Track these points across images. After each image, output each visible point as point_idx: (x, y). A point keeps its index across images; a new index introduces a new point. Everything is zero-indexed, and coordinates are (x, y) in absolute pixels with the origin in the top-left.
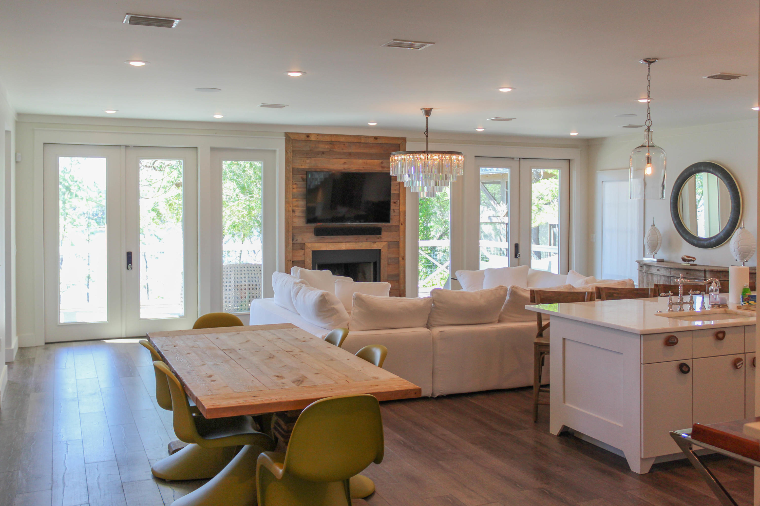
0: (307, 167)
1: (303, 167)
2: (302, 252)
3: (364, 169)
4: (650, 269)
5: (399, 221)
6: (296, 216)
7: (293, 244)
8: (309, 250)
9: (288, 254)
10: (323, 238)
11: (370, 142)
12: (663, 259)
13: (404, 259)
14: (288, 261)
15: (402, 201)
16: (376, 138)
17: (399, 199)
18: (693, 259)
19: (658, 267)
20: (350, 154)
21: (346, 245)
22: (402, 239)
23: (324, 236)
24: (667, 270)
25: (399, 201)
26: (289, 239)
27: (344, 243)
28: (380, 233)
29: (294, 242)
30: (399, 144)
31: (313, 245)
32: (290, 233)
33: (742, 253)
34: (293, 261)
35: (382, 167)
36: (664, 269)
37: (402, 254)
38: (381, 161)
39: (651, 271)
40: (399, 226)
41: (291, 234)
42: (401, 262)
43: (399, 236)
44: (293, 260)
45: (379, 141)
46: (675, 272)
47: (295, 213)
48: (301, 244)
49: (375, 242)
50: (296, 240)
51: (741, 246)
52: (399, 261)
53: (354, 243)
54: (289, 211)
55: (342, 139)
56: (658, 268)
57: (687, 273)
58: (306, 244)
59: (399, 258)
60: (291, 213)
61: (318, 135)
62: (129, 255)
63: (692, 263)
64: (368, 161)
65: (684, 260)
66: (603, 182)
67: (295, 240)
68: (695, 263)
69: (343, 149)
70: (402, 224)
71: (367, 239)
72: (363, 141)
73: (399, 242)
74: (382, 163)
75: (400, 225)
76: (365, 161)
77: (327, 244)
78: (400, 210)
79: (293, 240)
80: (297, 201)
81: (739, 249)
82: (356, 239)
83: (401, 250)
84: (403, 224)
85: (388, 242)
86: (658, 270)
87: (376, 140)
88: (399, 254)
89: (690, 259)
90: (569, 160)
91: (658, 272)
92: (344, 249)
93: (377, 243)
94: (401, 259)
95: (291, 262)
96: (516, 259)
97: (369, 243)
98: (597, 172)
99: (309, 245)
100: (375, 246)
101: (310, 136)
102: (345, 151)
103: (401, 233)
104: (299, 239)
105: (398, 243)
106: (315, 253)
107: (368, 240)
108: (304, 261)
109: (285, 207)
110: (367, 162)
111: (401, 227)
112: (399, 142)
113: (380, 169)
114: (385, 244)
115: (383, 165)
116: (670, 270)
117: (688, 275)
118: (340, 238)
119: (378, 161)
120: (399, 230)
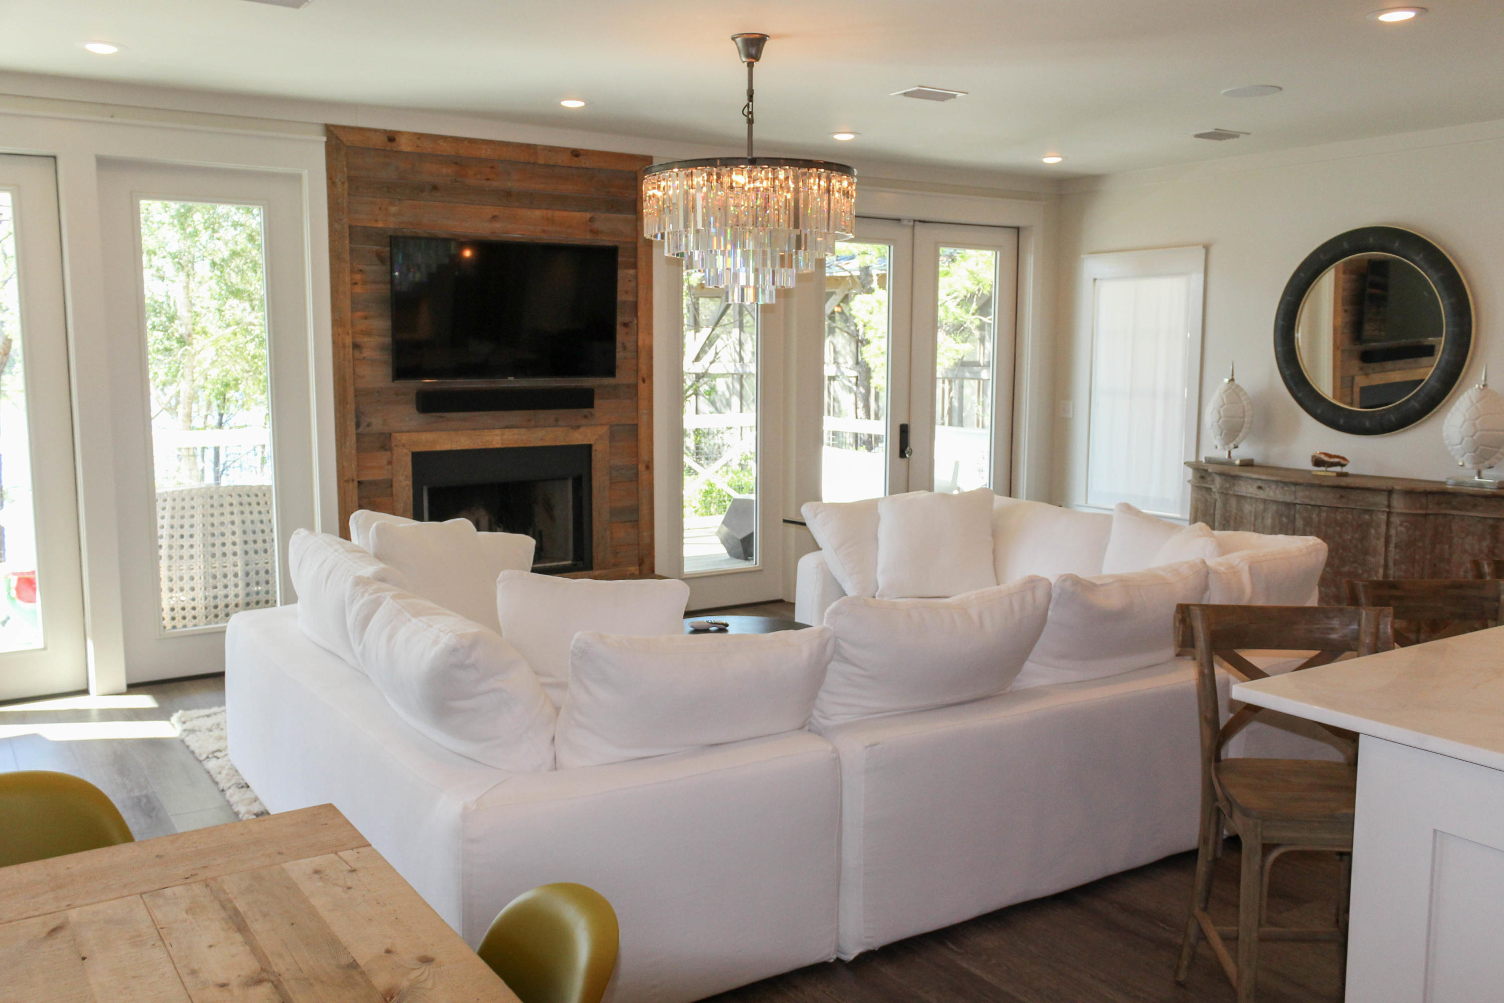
0: (392, 226)
1: (380, 225)
2: (383, 457)
4: (1234, 484)
5: (637, 371)
6: (364, 359)
7: (357, 434)
8: (405, 451)
9: (345, 464)
10: (442, 417)
11: (559, 163)
12: (1252, 460)
13: (649, 467)
14: (347, 481)
15: (642, 321)
16: (575, 153)
17: (637, 317)
18: (1343, 462)
19: (1259, 481)
20: (508, 194)
21: (502, 435)
22: (644, 418)
23: (441, 414)
24: (1286, 488)
25: (635, 322)
26: (348, 423)
27: (496, 431)
28: (590, 404)
29: (360, 430)
30: (636, 173)
31: (415, 437)
32: (348, 406)
33: (1481, 447)
34: (359, 482)
35: (592, 231)
36: (1277, 486)
37: (644, 456)
38: (588, 215)
39: (1236, 488)
40: (636, 386)
41: (351, 407)
42: (643, 476)
43: (636, 410)
44: (361, 479)
45: (584, 162)
46: (1307, 493)
47: (361, 353)
48: (381, 434)
49: (579, 427)
50: (368, 426)
51: (1482, 430)
52: (637, 475)
53: (523, 431)
54: (344, 346)
55: (485, 152)
56: (1259, 483)
57: (1342, 497)
58: (393, 434)
59: (637, 465)
60: (351, 351)
61: (420, 136)
63: (1338, 469)
64: (557, 213)
65: (1318, 462)
66: (1095, 280)
67: (364, 424)
68: (1345, 470)
69: (488, 179)
70: (644, 381)
71: (557, 420)
72: (541, 160)
73: (636, 425)
74: (591, 220)
75: (640, 382)
76: (550, 213)
77: (452, 433)
78: (639, 342)
79: (358, 425)
80: (366, 318)
81: (1475, 437)
82: (530, 420)
83: (643, 445)
84: (646, 381)
85: (611, 426)
86: (1260, 488)
87: (576, 159)
88: (636, 454)
89: (1336, 460)
90: (1018, 229)
91: (1261, 491)
92: (498, 445)
93: (582, 429)
94: (641, 467)
95: (356, 484)
96: (903, 462)
97: (561, 429)
98: (1082, 256)
99: (404, 438)
100: (578, 438)
101: (397, 139)
102: (495, 184)
103: (643, 404)
104: (377, 423)
105: (635, 428)
106: (422, 461)
107: (560, 422)
108: (392, 480)
109: (333, 335)
110: (553, 216)
111: (642, 388)
112: (634, 167)
113: (588, 238)
114: (604, 430)
115: (595, 226)
116: (1293, 488)
117: (1344, 500)
118: (485, 417)
119: (583, 214)
120: (636, 394)
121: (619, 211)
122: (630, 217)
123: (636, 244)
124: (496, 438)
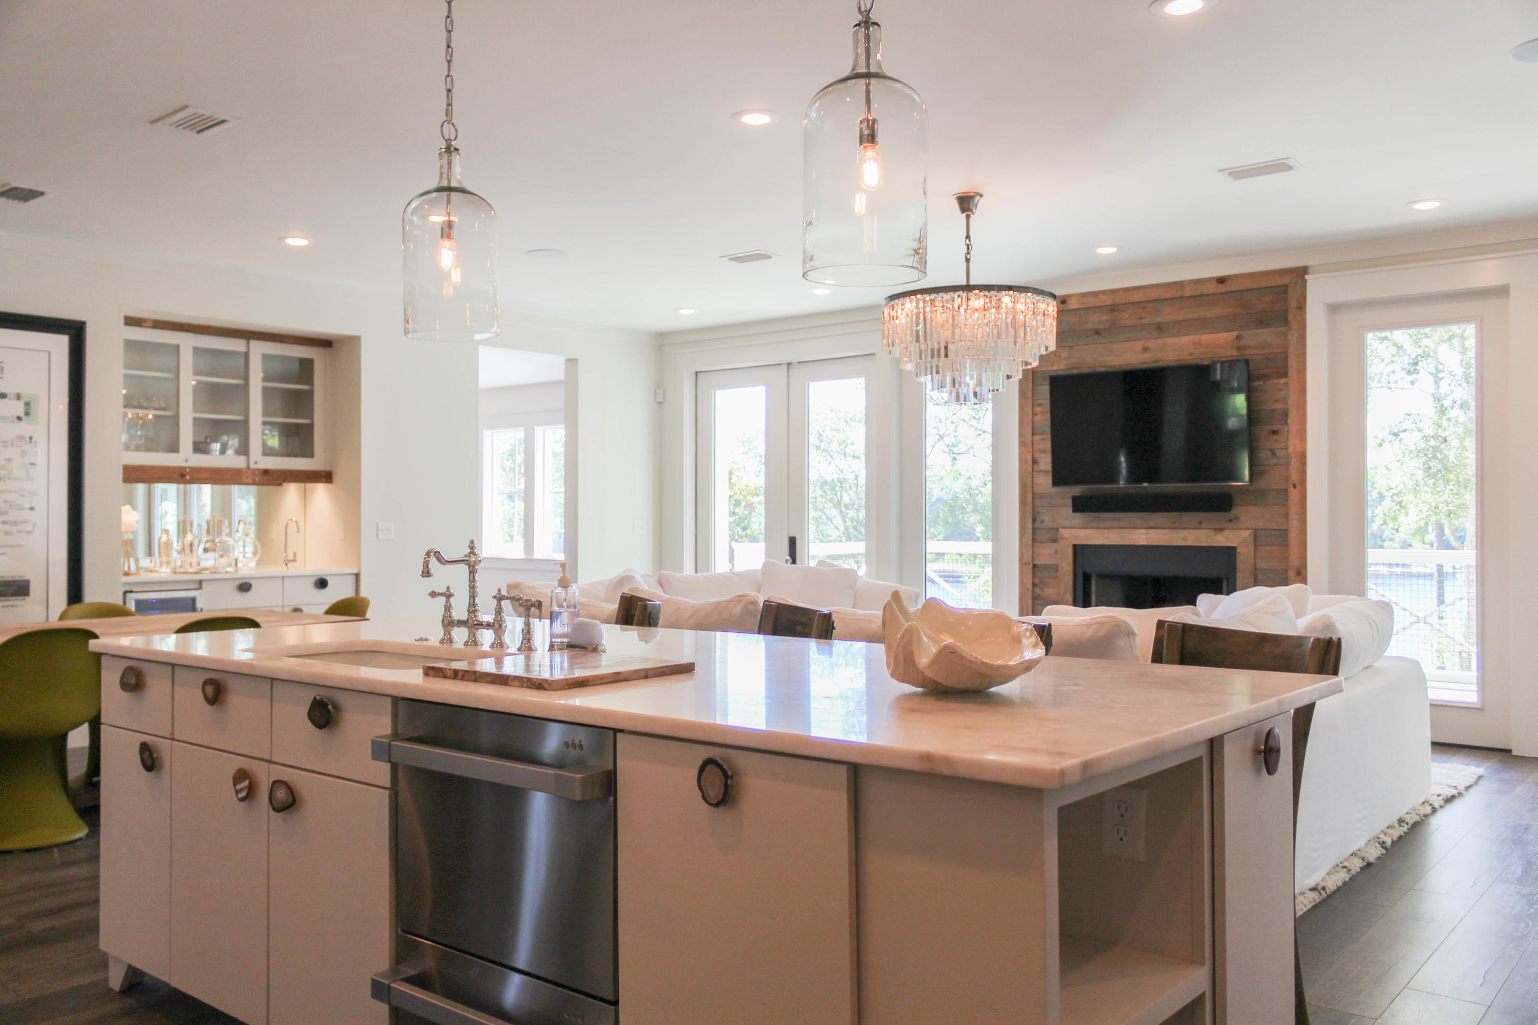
0: (1062, 367)
1: (1055, 368)
2: (1052, 547)
3: (1191, 358)
5: (1287, 477)
6: (1041, 471)
7: (1033, 529)
8: (1067, 543)
9: (1024, 551)
10: (1098, 517)
11: (1205, 292)
13: (1300, 573)
14: (1025, 564)
15: (1293, 427)
16: (1221, 280)
17: (1287, 424)
20: (1160, 328)
21: (1147, 534)
22: (1294, 523)
23: (1096, 514)
25: (1286, 429)
26: (1028, 519)
27: (1143, 531)
28: (1227, 508)
29: (1036, 525)
30: (1286, 286)
31: (1075, 532)
32: (1027, 507)
34: (1034, 566)
35: (1239, 348)
37: (1294, 562)
38: (1235, 334)
40: (1286, 491)
41: (1029, 507)
43: (1287, 515)
44: (1035, 563)
45: (1227, 287)
47: (1038, 466)
48: (1051, 529)
49: (1221, 530)
50: (1041, 522)
52: (1286, 579)
53: (1166, 531)
54: (1026, 462)
55: (1137, 297)
58: (1060, 530)
59: (1286, 570)
60: (1031, 465)
61: (1084, 295)
62: (792, 542)
64: (1204, 337)
67: (1038, 520)
69: (1141, 318)
70: (1295, 486)
71: (1200, 523)
72: (1187, 293)
73: (1286, 530)
74: (1238, 338)
75: (1290, 487)
76: (1195, 338)
77: (1106, 531)
78: (1290, 449)
79: (1034, 521)
80: (1040, 440)
82: (1175, 522)
83: (1294, 552)
84: (1297, 487)
85: (1255, 530)
87: (1220, 285)
88: (1285, 559)
92: (1144, 543)
93: (1226, 533)
94: (1292, 573)
95: (1031, 566)
97: (1203, 531)
99: (1067, 533)
100: (1221, 540)
101: (1068, 301)
102: (1146, 321)
103: (1293, 510)
104: (1047, 520)
105: (1284, 534)
106: (1078, 550)
107: (1204, 525)
108: (1055, 567)
109: (1020, 453)
110: (1200, 339)
111: (1293, 493)
112: (1286, 280)
113: (1235, 353)
114: (1246, 534)
115: (1243, 342)
118: (1134, 518)
119: (1230, 334)
120: (1287, 500)
121: (1268, 325)
122: (1283, 329)
123: (1286, 353)
124: (1142, 536)
